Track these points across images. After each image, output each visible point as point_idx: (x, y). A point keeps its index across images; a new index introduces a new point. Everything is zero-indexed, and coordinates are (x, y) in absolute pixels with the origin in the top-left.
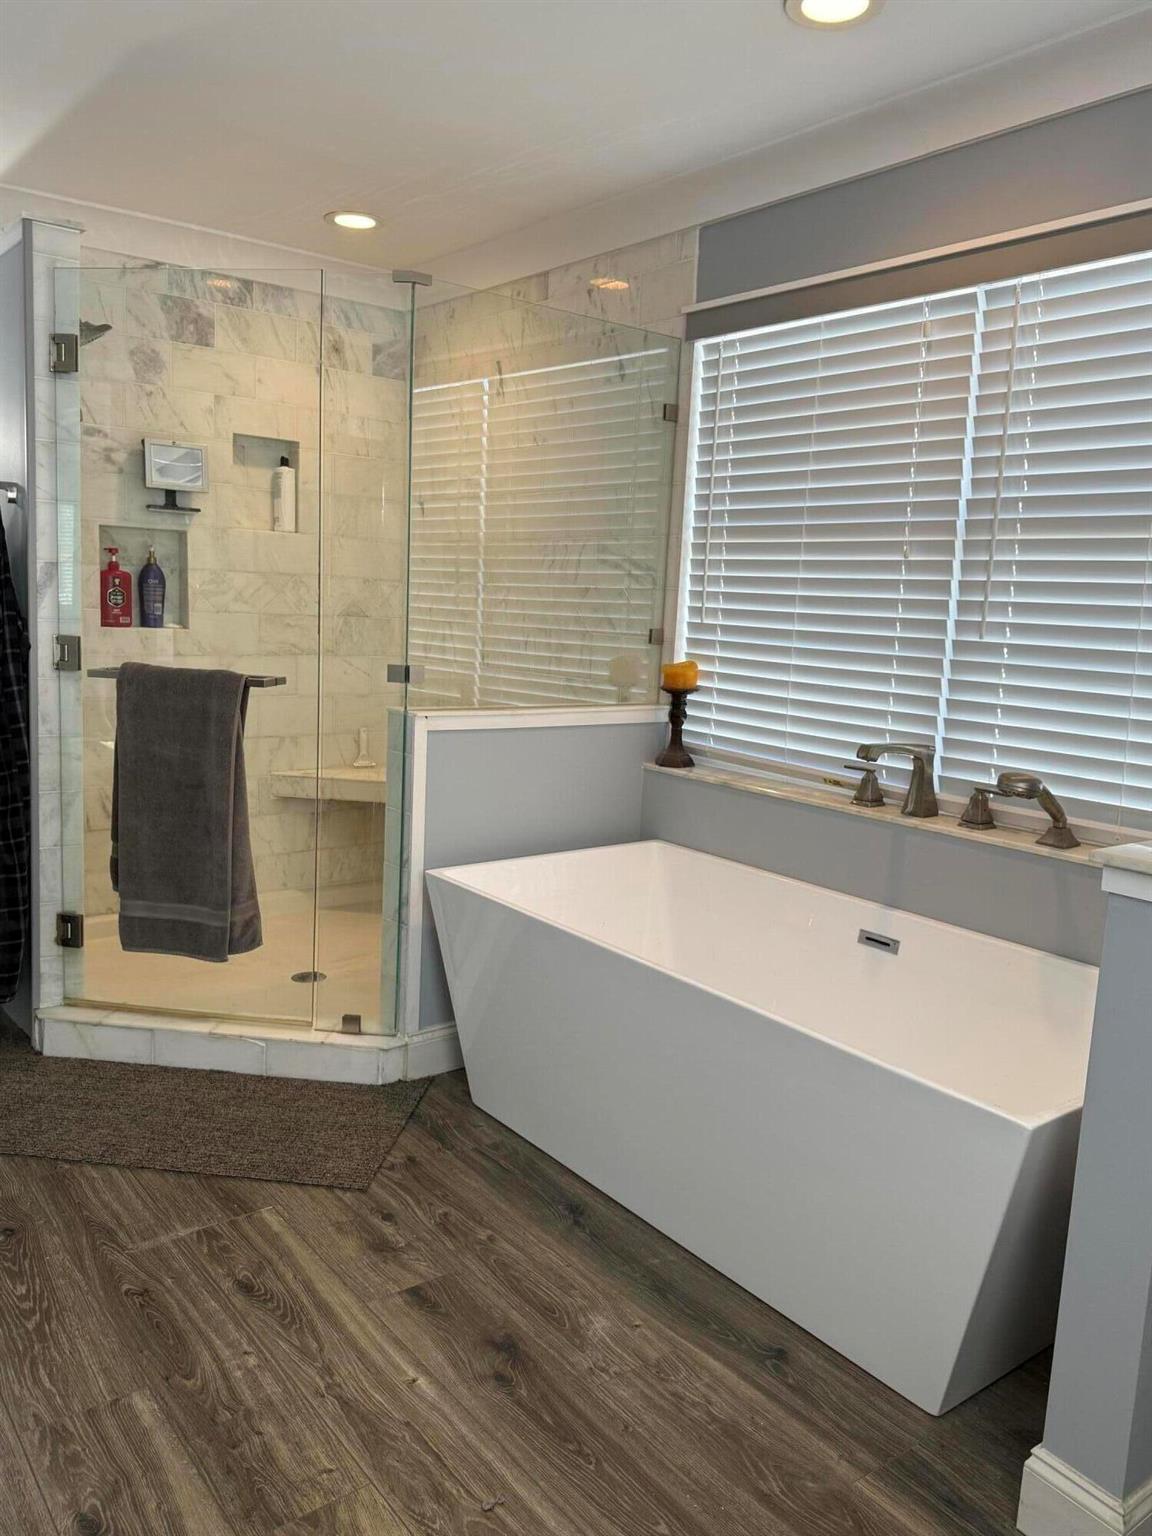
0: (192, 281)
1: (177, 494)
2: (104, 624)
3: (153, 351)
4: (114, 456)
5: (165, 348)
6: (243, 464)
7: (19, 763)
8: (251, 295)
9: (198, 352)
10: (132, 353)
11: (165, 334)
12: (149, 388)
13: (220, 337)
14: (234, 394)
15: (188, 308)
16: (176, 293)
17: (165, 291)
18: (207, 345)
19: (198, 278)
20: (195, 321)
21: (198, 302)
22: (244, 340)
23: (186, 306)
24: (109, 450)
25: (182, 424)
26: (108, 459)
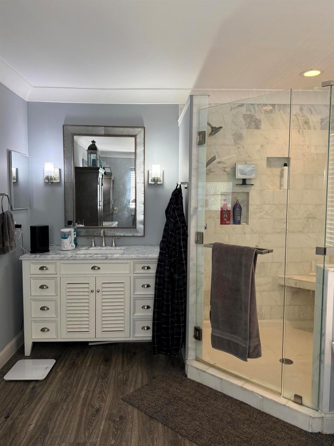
0: (254, 108)
1: (246, 180)
2: (221, 224)
3: (240, 133)
4: (226, 170)
5: (244, 132)
6: (271, 167)
7: (183, 275)
8: (275, 110)
9: (256, 131)
10: (234, 135)
11: (244, 127)
12: (238, 146)
13: (263, 126)
14: (268, 144)
15: (252, 117)
16: (248, 113)
17: (245, 113)
18: (259, 129)
19: (256, 106)
20: (255, 121)
21: (256, 115)
22: (272, 125)
23: (251, 117)
24: (225, 168)
25: (249, 156)
26: (225, 171)
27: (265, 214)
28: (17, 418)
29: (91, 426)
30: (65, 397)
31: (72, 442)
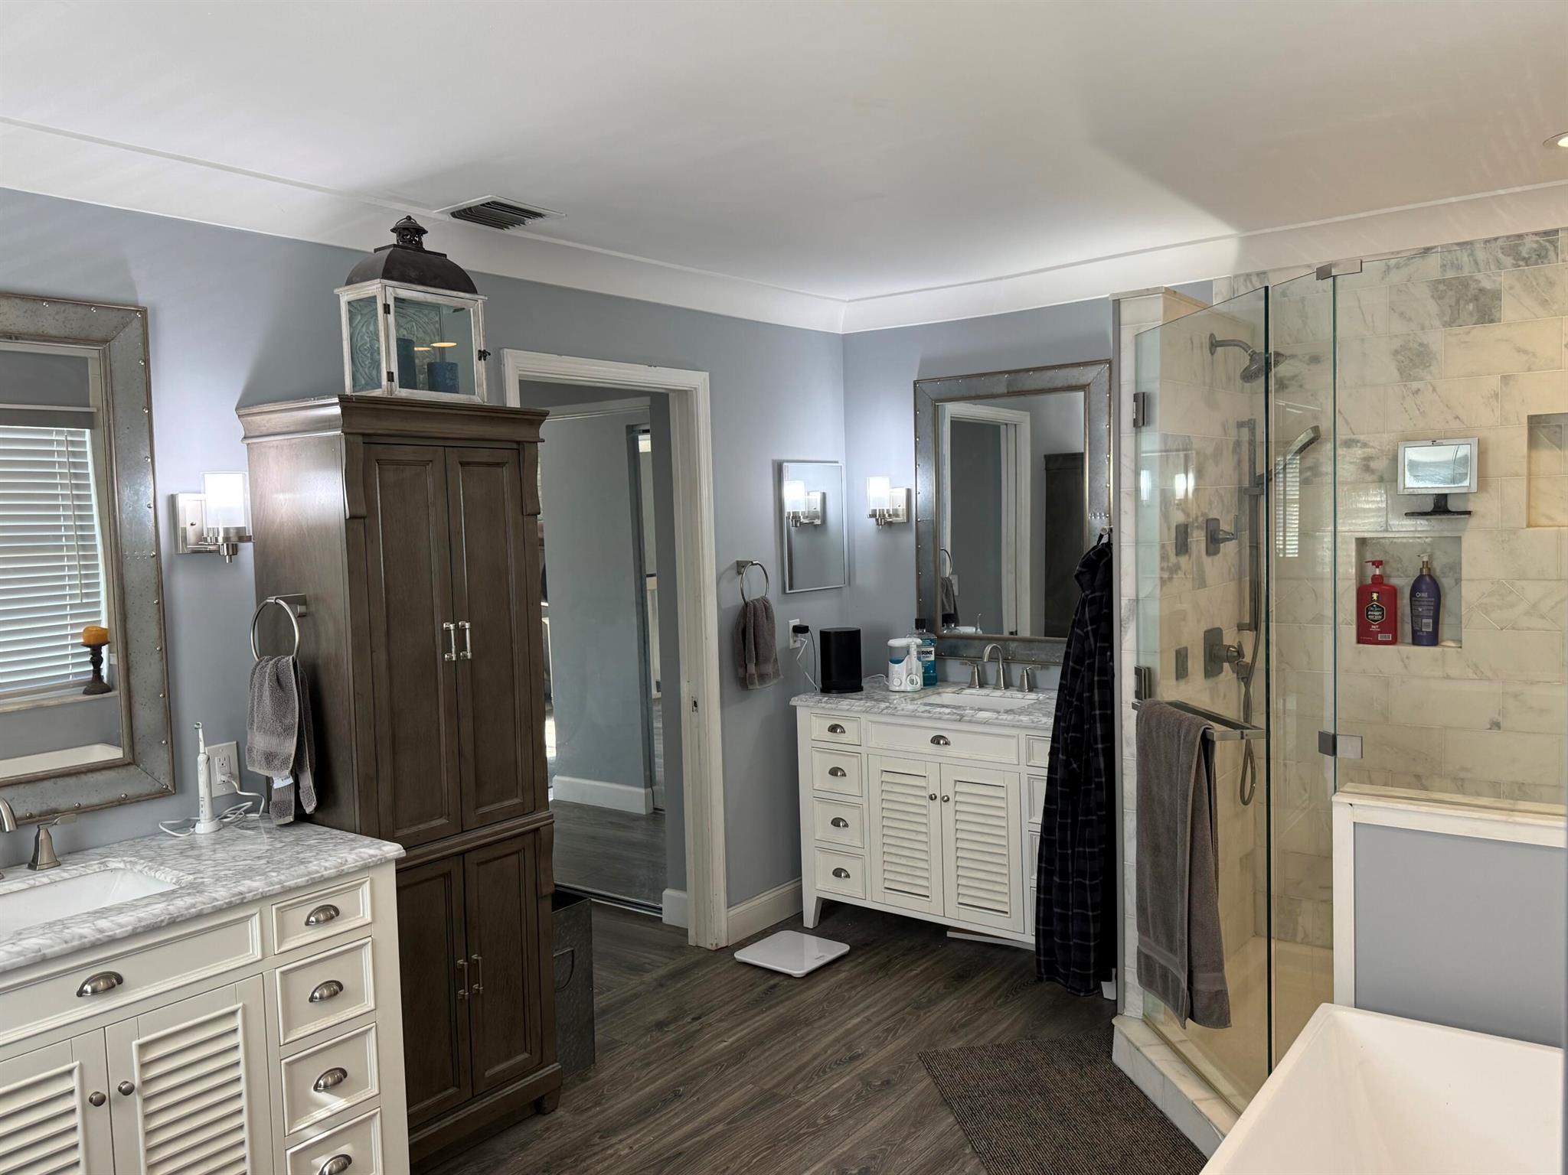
0: (1472, 254)
1: (1449, 497)
2: (1359, 641)
3: (1421, 345)
4: (1373, 465)
5: (1437, 338)
6: (1560, 448)
8: (1556, 248)
9: (1480, 332)
10: (1396, 352)
11: (1437, 323)
12: (1415, 385)
13: (1508, 310)
14: (1529, 369)
15: (1466, 286)
16: (1450, 274)
17: (1436, 274)
18: (1492, 321)
19: (1479, 246)
20: (1476, 299)
21: (1479, 276)
22: (1544, 303)
23: (1464, 284)
24: (1368, 459)
25: (1457, 418)
26: (1367, 469)
27: (1527, 613)
28: (710, 1025)
29: (819, 1077)
30: (816, 1018)
31: (765, 1087)
